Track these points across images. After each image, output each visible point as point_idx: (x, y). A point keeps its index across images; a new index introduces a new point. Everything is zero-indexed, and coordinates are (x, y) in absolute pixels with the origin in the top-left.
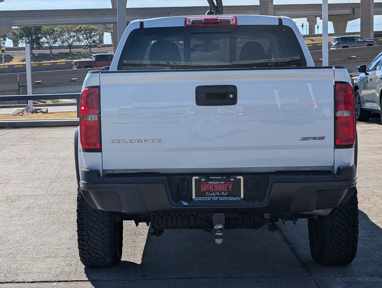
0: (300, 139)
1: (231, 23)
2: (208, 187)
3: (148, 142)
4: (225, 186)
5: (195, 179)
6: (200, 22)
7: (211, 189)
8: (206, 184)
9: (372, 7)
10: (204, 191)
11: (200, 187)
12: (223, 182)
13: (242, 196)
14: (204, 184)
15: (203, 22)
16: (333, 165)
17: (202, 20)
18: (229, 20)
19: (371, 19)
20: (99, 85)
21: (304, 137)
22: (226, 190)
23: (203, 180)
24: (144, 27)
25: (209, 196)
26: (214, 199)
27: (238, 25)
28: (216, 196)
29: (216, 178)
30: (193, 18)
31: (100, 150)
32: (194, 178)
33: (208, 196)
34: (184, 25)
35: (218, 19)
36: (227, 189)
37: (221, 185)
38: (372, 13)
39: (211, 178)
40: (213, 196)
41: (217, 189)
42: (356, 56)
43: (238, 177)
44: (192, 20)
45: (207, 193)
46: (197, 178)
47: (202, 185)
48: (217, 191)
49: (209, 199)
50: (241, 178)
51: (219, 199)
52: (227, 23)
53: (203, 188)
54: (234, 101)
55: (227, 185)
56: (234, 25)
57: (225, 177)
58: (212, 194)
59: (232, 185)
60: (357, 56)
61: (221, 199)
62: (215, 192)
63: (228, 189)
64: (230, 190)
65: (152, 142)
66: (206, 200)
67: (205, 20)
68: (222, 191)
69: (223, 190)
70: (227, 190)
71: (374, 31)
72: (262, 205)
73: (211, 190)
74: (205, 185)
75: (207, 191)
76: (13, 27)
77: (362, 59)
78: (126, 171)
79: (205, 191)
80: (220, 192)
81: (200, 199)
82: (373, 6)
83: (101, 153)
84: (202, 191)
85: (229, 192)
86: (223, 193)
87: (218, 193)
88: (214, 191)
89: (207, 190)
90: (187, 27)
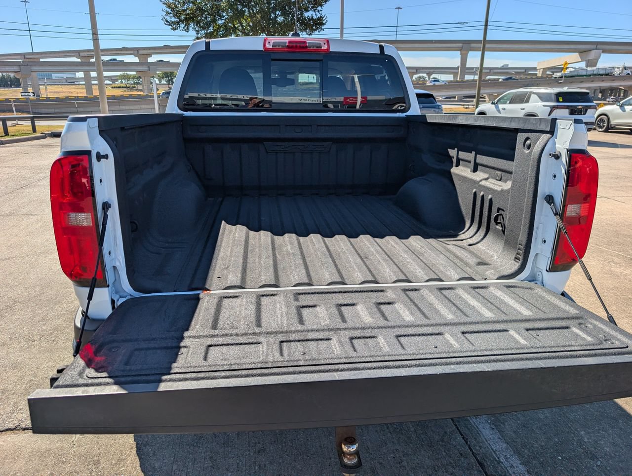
1: (322, 48)
6: (283, 45)
15: (287, 44)
17: (286, 42)
18: (320, 43)
24: (211, 49)
27: (330, 51)
30: (274, 40)
34: (262, 48)
35: (306, 42)
44: (273, 41)
52: (317, 47)
56: (326, 52)
67: (290, 42)
76: (158, 72)
90: (267, 51)
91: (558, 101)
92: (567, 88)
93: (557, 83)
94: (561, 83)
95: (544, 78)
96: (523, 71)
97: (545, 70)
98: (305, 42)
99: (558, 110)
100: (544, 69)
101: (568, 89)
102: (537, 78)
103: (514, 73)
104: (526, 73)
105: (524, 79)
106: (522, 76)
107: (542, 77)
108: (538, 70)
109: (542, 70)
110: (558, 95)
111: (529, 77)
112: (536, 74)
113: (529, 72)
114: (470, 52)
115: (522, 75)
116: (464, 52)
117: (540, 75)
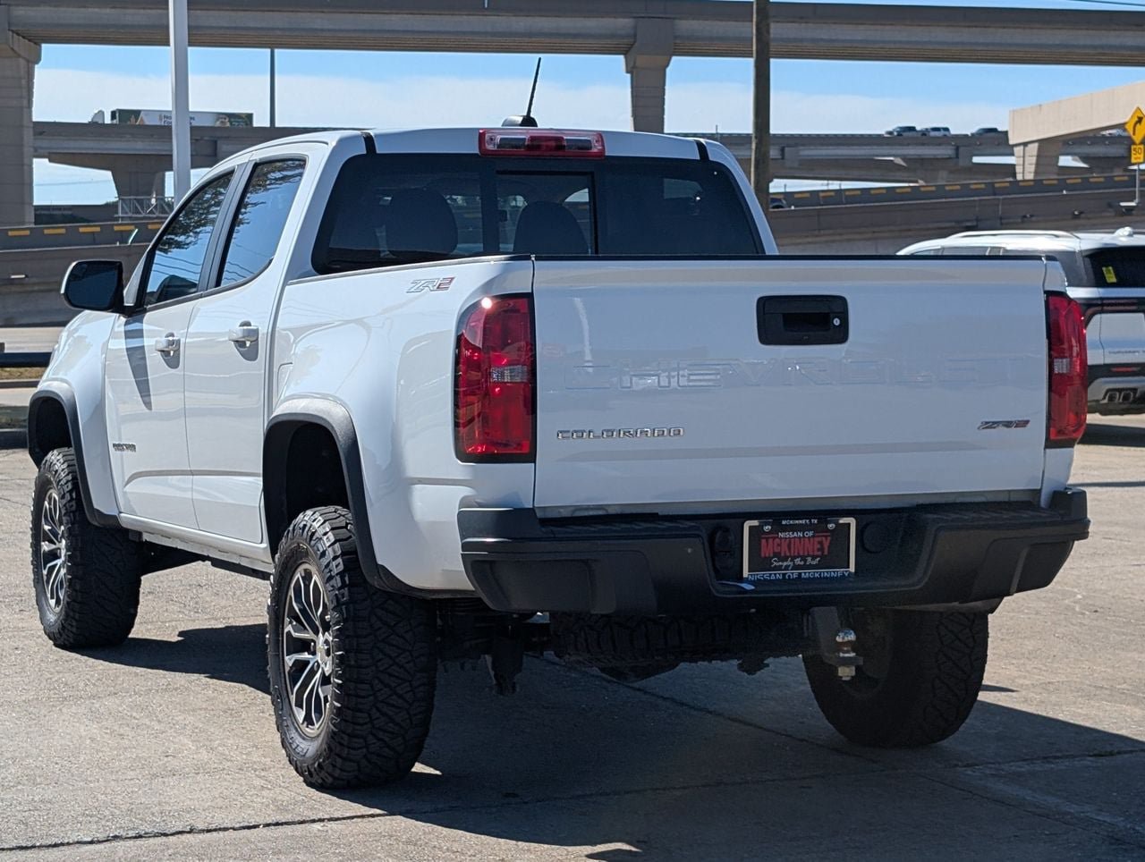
0: (979, 424)
1: (592, 150)
2: (778, 545)
3: (649, 435)
4: (816, 543)
5: (751, 528)
7: (784, 550)
8: (774, 538)
9: (28, 135)
10: (767, 555)
11: (760, 544)
12: (811, 534)
13: (852, 569)
14: (767, 539)
15: (526, 143)
16: (1039, 488)
17: (524, 139)
18: (589, 141)
19: (26, 167)
20: (530, 291)
21: (987, 420)
22: (816, 553)
23: (767, 528)
24: (378, 151)
25: (779, 568)
26: (789, 576)
27: (606, 154)
28: (796, 567)
29: (797, 522)
31: (531, 457)
32: (747, 525)
33: (777, 568)
34: (477, 151)
35: (563, 138)
36: (818, 550)
37: (807, 540)
38: (27, 150)
39: (784, 522)
40: (787, 568)
41: (796, 551)
42: (23, 276)
43: (842, 521)
44: (499, 137)
45: (775, 561)
46: (755, 523)
47: (764, 541)
48: (796, 554)
49: (778, 575)
50: (852, 521)
51: (800, 574)
52: (584, 148)
53: (766, 550)
54: (841, 336)
55: (819, 539)
56: (597, 156)
57: (816, 521)
58: (785, 564)
59: (829, 538)
60: (27, 276)
61: (806, 574)
62: (793, 559)
63: (822, 549)
64: (826, 553)
65: (658, 435)
66: (773, 577)
67: (532, 138)
68: (809, 556)
69: (811, 553)
70: (820, 553)
71: (35, 203)
72: (913, 585)
73: (783, 555)
74: (770, 541)
75: (776, 554)
77: (44, 283)
78: (576, 510)
79: (772, 555)
80: (804, 559)
81: (760, 575)
82: (31, 133)
83: (533, 464)
84: (763, 555)
85: (822, 557)
86: (809, 559)
87: (798, 561)
88: (790, 556)
89: (774, 553)
90: (486, 154)
91: (1100, 282)
92: (1127, 230)
93: (1110, 213)
94: (1130, 209)
95: (1050, 188)
96: (946, 151)
97: (1049, 147)
98: (560, 139)
99: (1104, 316)
100: (1044, 143)
101: (1130, 235)
102: (1017, 187)
103: (899, 161)
104: (962, 162)
105: (952, 194)
106: (942, 179)
107: (1037, 185)
108: (1019, 150)
109: (1033, 149)
110: (1100, 258)
111: (977, 183)
112: (1011, 169)
113: (976, 160)
114: (674, 59)
115: (943, 174)
116: (641, 61)
117: (1030, 176)
